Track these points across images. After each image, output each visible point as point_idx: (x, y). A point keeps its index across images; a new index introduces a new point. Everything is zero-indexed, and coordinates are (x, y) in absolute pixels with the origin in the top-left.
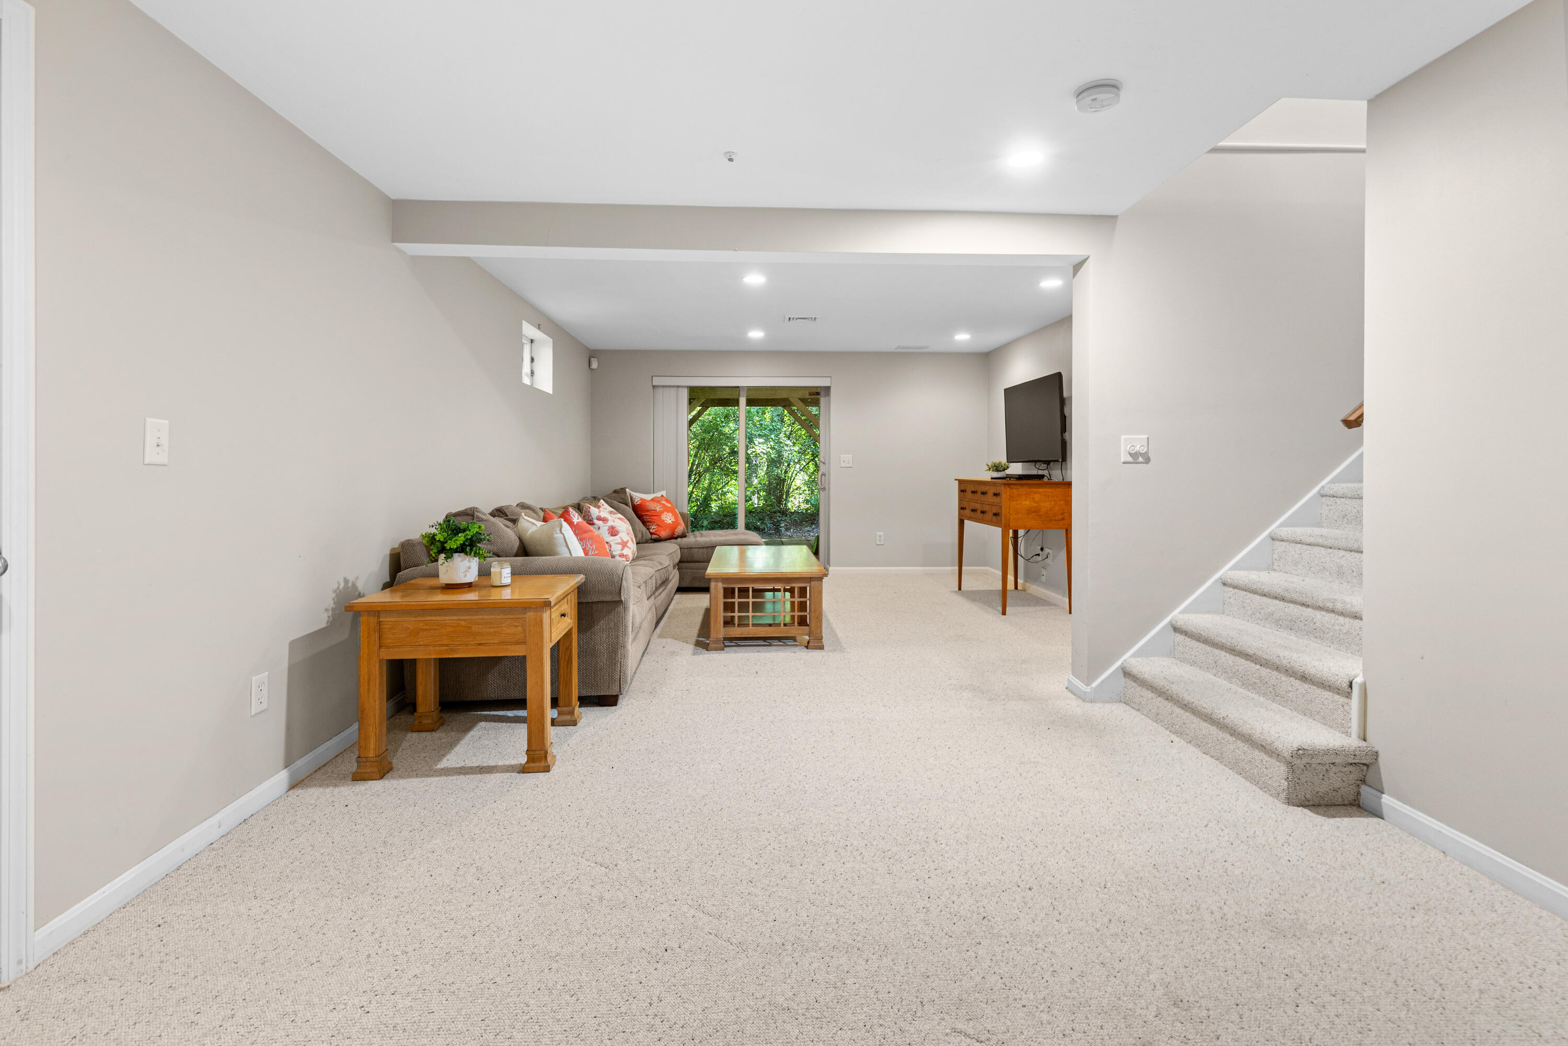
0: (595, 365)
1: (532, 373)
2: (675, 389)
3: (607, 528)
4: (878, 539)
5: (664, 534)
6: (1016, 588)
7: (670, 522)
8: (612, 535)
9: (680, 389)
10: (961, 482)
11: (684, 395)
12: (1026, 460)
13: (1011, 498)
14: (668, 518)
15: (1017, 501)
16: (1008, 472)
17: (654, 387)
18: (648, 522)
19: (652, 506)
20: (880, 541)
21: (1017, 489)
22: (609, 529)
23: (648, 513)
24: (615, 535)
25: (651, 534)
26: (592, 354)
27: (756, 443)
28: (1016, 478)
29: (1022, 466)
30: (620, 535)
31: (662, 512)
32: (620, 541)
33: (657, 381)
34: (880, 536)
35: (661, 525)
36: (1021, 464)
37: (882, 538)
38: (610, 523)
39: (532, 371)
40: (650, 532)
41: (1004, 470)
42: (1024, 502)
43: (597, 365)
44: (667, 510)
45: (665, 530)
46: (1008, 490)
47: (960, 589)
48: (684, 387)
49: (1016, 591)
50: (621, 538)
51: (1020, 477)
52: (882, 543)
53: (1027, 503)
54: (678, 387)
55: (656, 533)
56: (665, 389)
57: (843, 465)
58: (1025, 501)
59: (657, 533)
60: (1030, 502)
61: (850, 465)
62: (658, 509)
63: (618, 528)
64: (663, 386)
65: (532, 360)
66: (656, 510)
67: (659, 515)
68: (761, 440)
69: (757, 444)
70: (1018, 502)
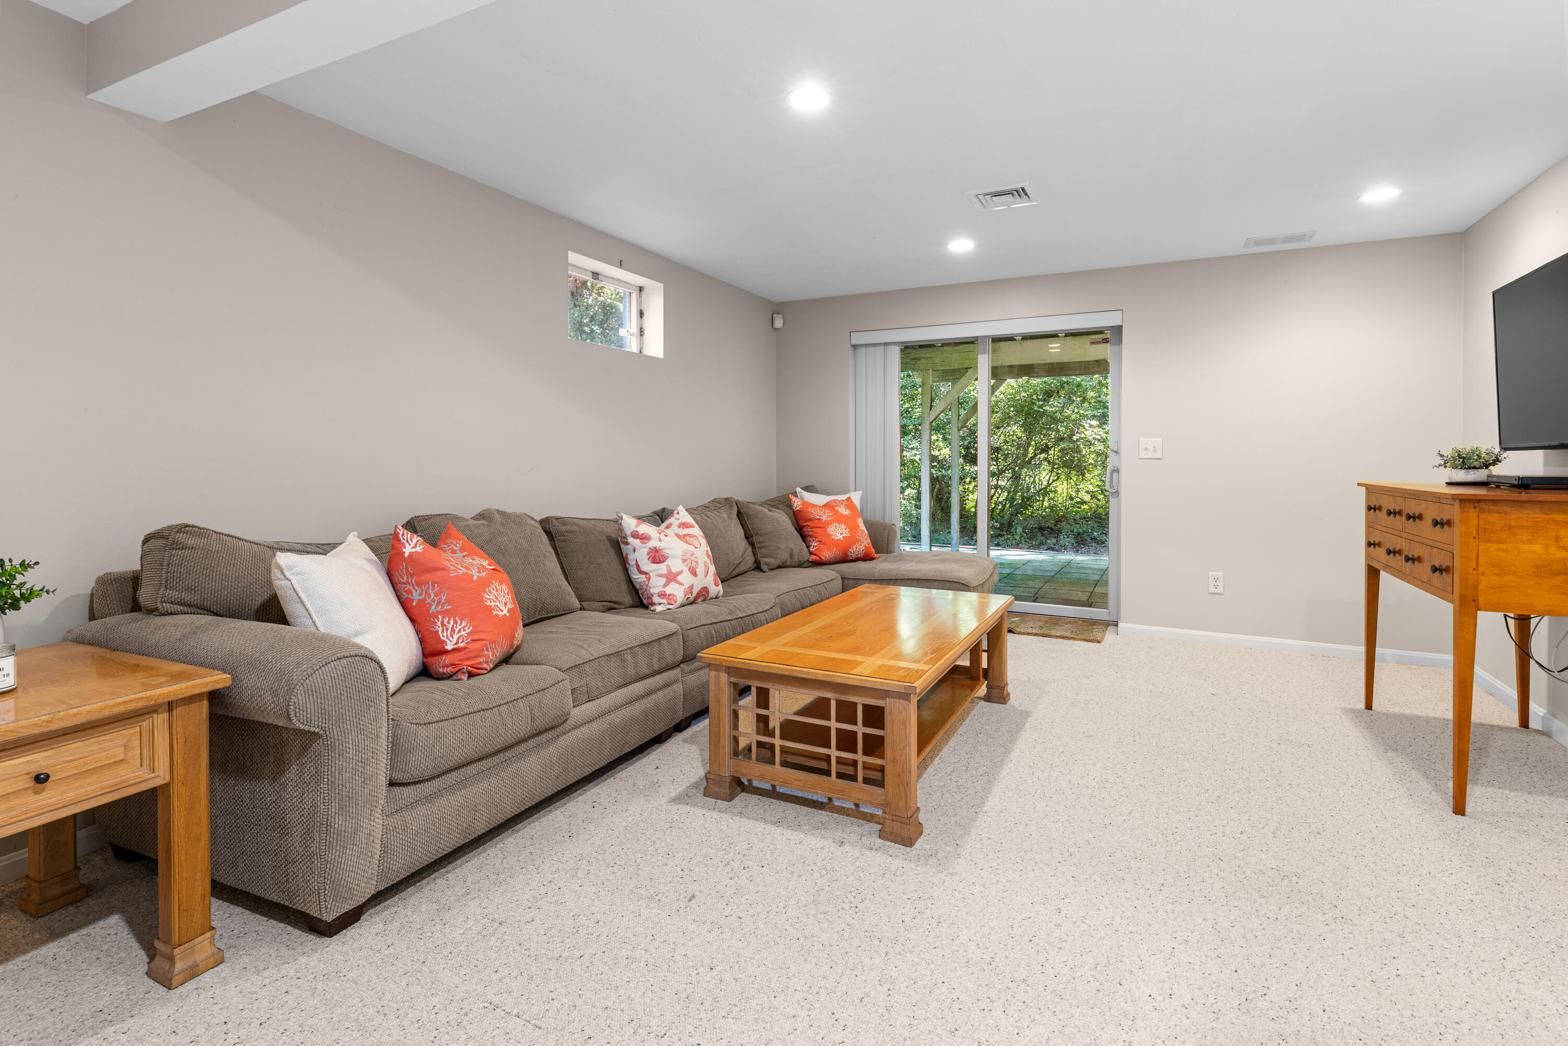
0: (779, 323)
1: (642, 332)
2: (882, 347)
3: (646, 550)
4: (1212, 582)
5: (826, 555)
6: (1524, 722)
7: (840, 537)
8: (654, 562)
9: (889, 347)
10: (1371, 490)
11: (895, 355)
12: (1556, 443)
13: (1482, 534)
14: (838, 532)
15: (1501, 541)
16: (1496, 470)
17: (855, 347)
18: (810, 536)
19: (815, 514)
20: (1216, 587)
21: (1505, 513)
22: (648, 553)
23: (809, 523)
24: (660, 562)
25: (811, 553)
26: (777, 308)
27: (1087, 426)
28: (1513, 486)
29: (1545, 456)
30: (668, 562)
31: (829, 523)
32: (665, 572)
33: (857, 339)
34: (1216, 579)
35: (827, 541)
36: (1541, 452)
37: (1220, 583)
38: (652, 544)
39: (641, 328)
40: (809, 550)
41: (1487, 466)
42: (1525, 547)
43: (782, 322)
44: (839, 519)
45: (829, 549)
46: (1473, 514)
47: (1369, 706)
48: (895, 343)
49: (1523, 735)
50: (668, 567)
51: (1525, 484)
52: (1220, 590)
53: (1538, 548)
54: (886, 344)
55: (816, 553)
56: (871, 349)
57: (1143, 455)
58: (1530, 542)
59: (818, 553)
60: (1547, 547)
61: (1158, 455)
62: (824, 518)
63: (667, 552)
64: (866, 345)
65: (641, 314)
66: (821, 520)
67: (823, 526)
68: (1094, 423)
69: (1088, 428)
70: (1504, 546)
